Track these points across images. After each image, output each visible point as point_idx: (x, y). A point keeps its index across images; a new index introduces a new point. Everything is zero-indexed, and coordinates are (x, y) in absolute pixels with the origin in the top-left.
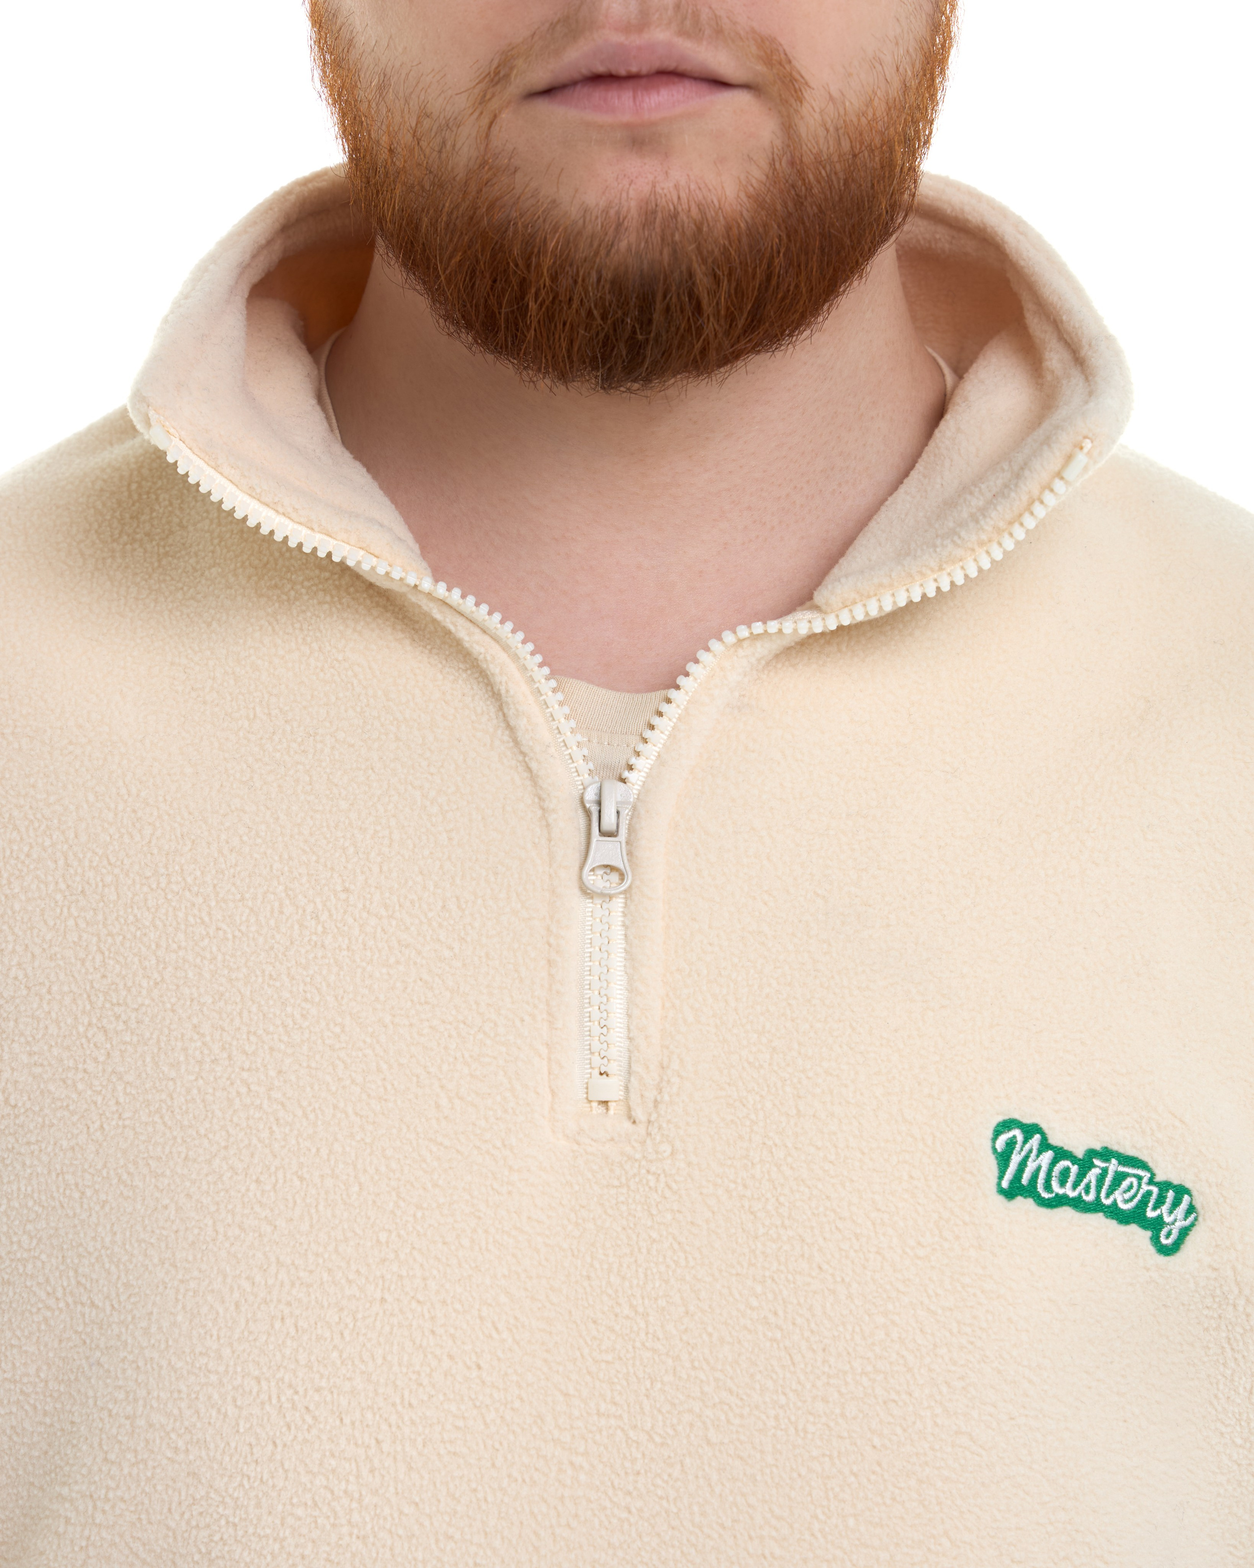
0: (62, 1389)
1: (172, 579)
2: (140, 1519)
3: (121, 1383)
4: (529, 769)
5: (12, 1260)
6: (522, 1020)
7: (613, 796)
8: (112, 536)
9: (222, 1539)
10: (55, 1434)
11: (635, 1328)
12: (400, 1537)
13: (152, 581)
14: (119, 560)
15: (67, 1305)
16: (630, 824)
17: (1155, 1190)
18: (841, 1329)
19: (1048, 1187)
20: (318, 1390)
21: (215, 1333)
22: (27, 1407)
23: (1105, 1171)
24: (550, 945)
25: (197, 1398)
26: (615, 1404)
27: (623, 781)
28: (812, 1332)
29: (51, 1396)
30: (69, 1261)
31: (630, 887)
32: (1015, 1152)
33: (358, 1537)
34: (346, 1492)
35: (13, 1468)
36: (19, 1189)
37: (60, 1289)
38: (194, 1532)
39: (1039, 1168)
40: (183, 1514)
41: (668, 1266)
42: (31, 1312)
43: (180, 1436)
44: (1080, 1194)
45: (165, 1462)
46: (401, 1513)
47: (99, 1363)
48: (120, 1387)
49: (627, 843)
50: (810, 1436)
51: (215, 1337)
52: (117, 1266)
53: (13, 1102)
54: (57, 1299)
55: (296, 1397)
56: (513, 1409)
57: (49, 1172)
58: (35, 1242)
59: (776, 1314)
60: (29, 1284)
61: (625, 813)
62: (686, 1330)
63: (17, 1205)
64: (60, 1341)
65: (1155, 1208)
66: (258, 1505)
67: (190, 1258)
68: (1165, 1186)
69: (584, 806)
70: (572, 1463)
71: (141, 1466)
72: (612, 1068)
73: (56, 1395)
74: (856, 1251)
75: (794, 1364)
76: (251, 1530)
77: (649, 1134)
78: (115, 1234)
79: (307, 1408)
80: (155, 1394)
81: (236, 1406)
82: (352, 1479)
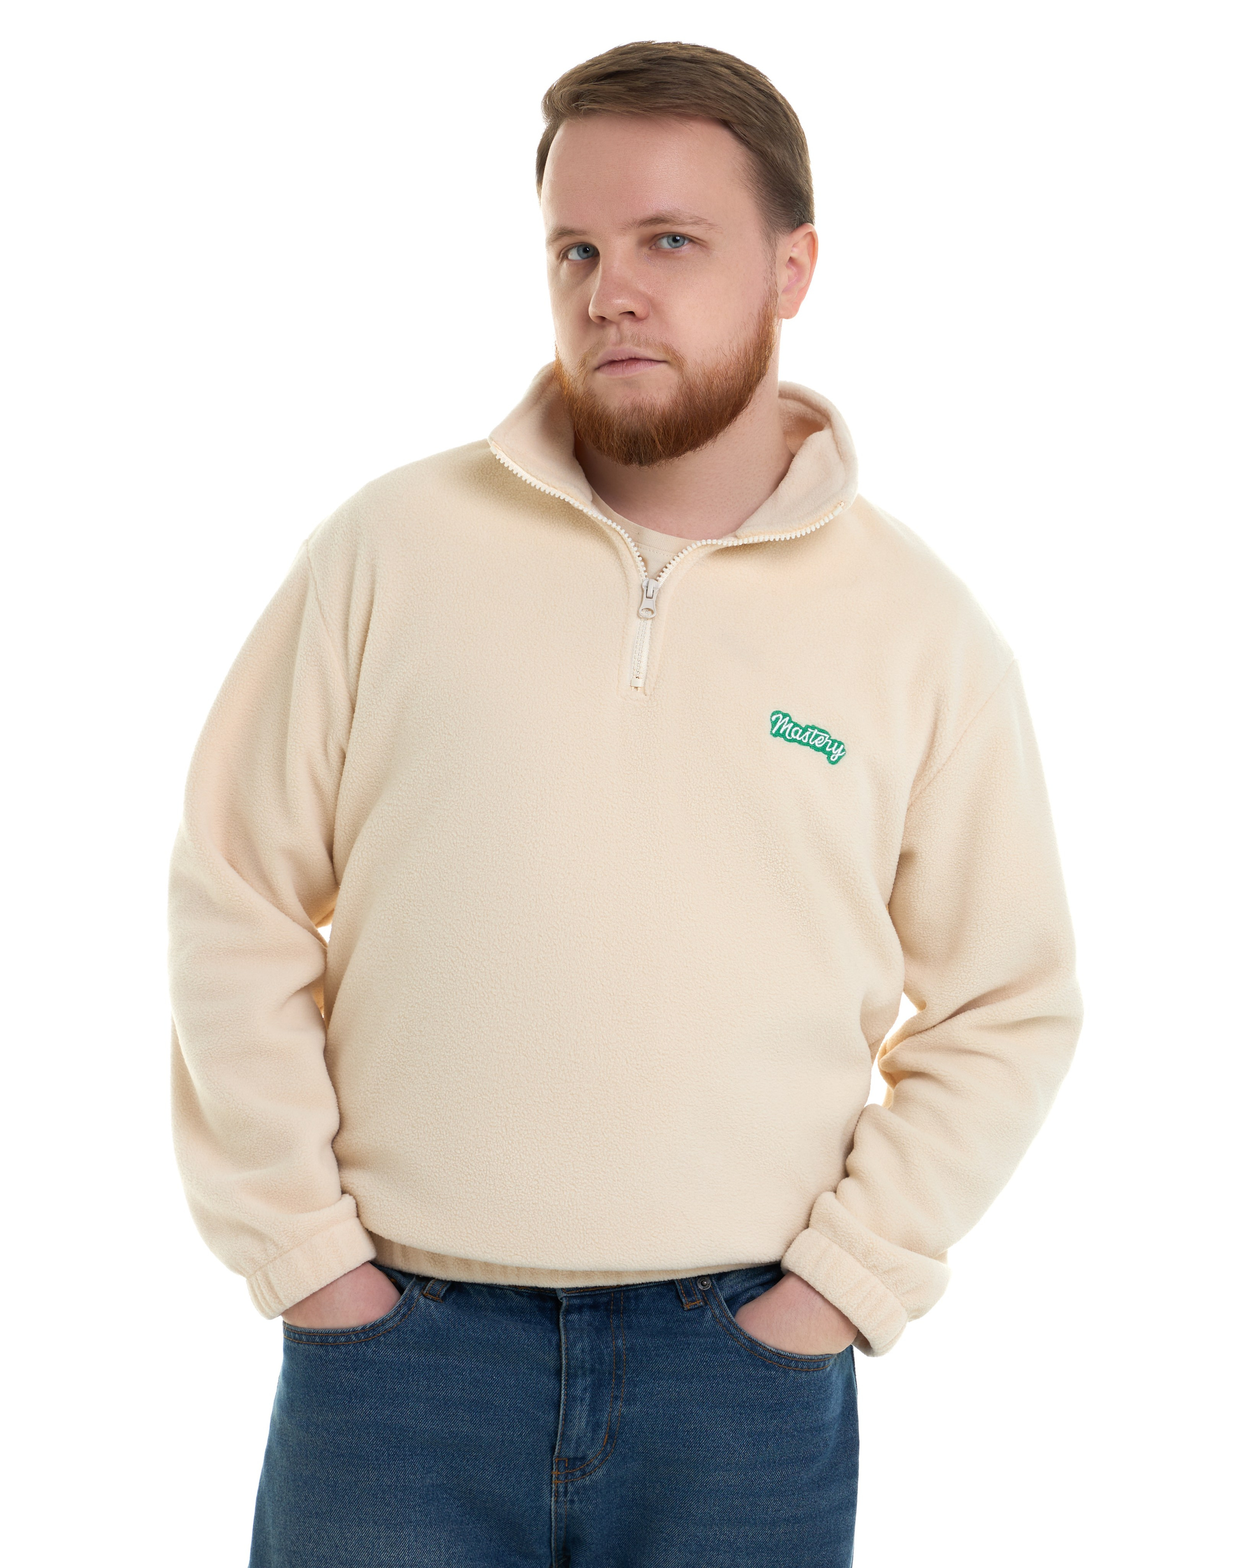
0: (435, 764)
1: (507, 490)
2: (459, 808)
3: (457, 762)
4: (625, 573)
5: (423, 719)
6: (611, 655)
7: (653, 584)
8: (487, 472)
9: (488, 817)
10: (433, 780)
11: (638, 763)
12: (549, 822)
13: (499, 489)
14: (488, 480)
15: (440, 734)
16: (657, 596)
17: (831, 742)
18: (708, 771)
19: (790, 735)
20: (526, 770)
21: (491, 746)
22: (421, 770)
23: (812, 733)
24: (624, 631)
25: (483, 768)
26: (629, 788)
27: (657, 580)
28: (698, 771)
29: (430, 766)
30: (442, 719)
31: (654, 617)
32: (779, 722)
33: (534, 821)
34: (532, 805)
35: (414, 792)
36: (427, 694)
37: (438, 729)
38: (479, 814)
39: (787, 728)
40: (475, 808)
41: (651, 743)
42: (428, 737)
43: (476, 781)
44: (802, 740)
45: (469, 789)
46: (550, 814)
47: (449, 755)
48: (456, 763)
49: (656, 602)
50: (692, 807)
51: (491, 747)
52: (460, 721)
53: (428, 663)
54: (437, 732)
55: (518, 771)
56: (593, 785)
57: (439, 688)
58: (431, 712)
59: (686, 764)
60: (428, 727)
61: (656, 591)
62: (654, 765)
63: (426, 699)
64: (435, 747)
65: (830, 748)
66: (501, 807)
67: (486, 720)
68: (834, 741)
69: (642, 588)
70: (612, 806)
71: (461, 790)
72: (641, 676)
73: (432, 766)
74: (716, 746)
75: (690, 782)
76: (498, 815)
77: (650, 699)
78: (460, 710)
79: (521, 775)
80: (468, 766)
81: (497, 772)
82: (535, 801)
